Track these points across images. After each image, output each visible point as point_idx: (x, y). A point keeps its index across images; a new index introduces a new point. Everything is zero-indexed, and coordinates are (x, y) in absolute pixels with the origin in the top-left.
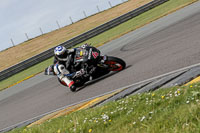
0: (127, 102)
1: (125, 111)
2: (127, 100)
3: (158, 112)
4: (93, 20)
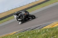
0: (24, 33)
3: (33, 36)
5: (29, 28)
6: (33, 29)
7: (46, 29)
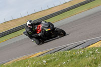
0: (56, 55)
1: (55, 60)
2: (56, 54)
3: (72, 60)
4: (39, 14)
5: (64, 46)
6: (71, 49)
7: (93, 49)
